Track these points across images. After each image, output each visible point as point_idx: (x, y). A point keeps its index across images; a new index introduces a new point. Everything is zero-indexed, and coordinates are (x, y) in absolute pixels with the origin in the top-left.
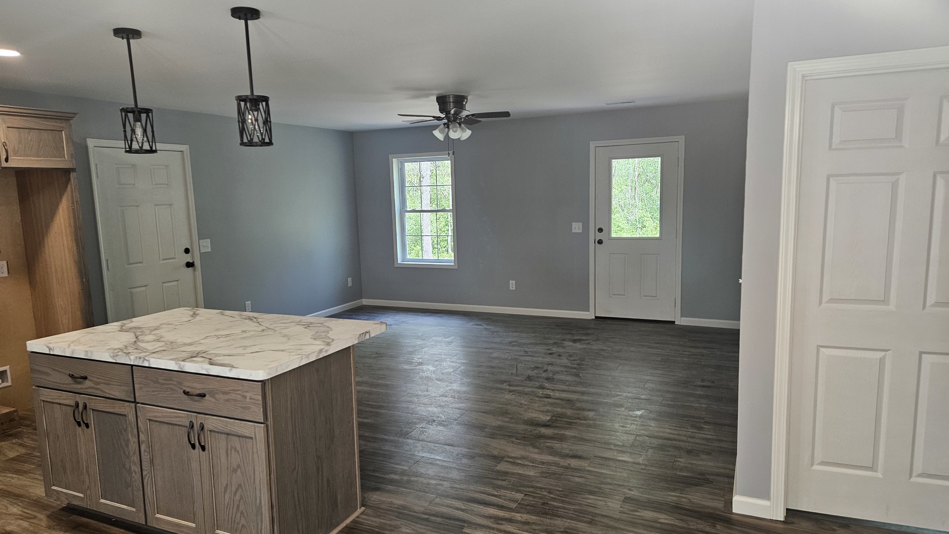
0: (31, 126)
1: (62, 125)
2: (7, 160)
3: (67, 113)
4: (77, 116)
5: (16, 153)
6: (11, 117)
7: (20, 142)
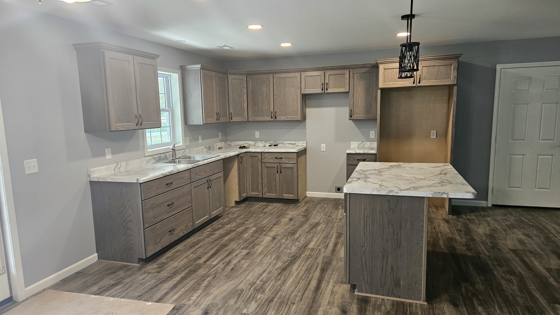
0: (435, 65)
1: (452, 62)
2: (419, 82)
3: (456, 55)
4: (462, 55)
5: (425, 79)
6: (426, 61)
7: (428, 73)
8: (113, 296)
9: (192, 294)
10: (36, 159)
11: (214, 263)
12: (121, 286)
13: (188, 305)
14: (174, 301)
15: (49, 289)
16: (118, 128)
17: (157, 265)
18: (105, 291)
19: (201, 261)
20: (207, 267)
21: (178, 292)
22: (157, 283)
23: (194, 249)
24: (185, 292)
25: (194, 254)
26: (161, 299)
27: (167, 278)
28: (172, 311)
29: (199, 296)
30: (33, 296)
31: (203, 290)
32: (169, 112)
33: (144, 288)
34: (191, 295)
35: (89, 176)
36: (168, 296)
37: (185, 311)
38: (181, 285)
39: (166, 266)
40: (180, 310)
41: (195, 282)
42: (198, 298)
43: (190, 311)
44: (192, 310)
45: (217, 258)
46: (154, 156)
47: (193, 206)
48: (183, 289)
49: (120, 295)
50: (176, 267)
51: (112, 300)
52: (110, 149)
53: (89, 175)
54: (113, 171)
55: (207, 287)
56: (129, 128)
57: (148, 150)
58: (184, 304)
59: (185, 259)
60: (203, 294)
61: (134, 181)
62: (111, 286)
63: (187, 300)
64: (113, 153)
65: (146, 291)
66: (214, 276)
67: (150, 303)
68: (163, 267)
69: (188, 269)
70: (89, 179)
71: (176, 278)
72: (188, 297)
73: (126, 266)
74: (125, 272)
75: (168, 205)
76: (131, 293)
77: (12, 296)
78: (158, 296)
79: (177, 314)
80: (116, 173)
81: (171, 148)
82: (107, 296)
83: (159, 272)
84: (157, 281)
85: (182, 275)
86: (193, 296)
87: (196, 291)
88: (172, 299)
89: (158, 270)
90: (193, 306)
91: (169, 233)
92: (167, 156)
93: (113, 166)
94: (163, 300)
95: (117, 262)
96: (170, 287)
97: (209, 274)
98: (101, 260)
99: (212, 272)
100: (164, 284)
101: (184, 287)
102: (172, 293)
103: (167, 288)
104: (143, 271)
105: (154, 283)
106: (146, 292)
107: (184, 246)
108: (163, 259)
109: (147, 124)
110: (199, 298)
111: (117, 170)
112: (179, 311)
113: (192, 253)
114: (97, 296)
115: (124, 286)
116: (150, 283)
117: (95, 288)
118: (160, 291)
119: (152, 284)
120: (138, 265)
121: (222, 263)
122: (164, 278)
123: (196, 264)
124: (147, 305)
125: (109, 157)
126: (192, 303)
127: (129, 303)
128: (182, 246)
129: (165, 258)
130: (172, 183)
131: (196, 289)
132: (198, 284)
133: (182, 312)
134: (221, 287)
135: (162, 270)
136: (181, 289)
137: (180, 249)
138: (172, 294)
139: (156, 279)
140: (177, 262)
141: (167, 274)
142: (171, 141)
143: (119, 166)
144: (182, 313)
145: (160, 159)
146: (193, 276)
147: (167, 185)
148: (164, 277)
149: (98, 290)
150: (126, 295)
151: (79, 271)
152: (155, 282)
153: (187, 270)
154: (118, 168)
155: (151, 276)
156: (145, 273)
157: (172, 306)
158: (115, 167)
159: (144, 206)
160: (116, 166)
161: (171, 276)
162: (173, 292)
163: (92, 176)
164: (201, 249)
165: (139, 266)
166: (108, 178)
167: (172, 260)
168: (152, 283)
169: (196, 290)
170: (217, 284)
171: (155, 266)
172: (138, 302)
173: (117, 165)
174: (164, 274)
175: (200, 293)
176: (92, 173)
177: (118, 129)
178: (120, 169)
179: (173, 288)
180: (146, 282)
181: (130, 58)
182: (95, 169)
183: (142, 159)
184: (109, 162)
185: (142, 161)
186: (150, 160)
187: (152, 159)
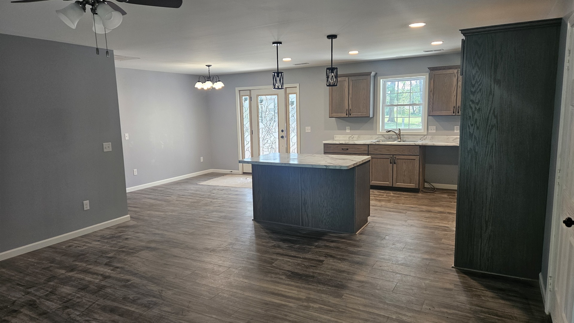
10: (310, 127)
16: (333, 116)
46: (384, 136)
52: (349, 127)
54: (348, 139)
64: (350, 130)
109: (356, 114)
111: (351, 139)
125: (348, 131)
130: (347, 149)
143: (353, 137)
158: (349, 137)
173: (351, 136)
176: (334, 137)
178: (353, 139)
181: (347, 79)
182: (336, 136)
183: (372, 136)
184: (347, 134)
185: (372, 137)
186: (380, 137)
187: (381, 137)
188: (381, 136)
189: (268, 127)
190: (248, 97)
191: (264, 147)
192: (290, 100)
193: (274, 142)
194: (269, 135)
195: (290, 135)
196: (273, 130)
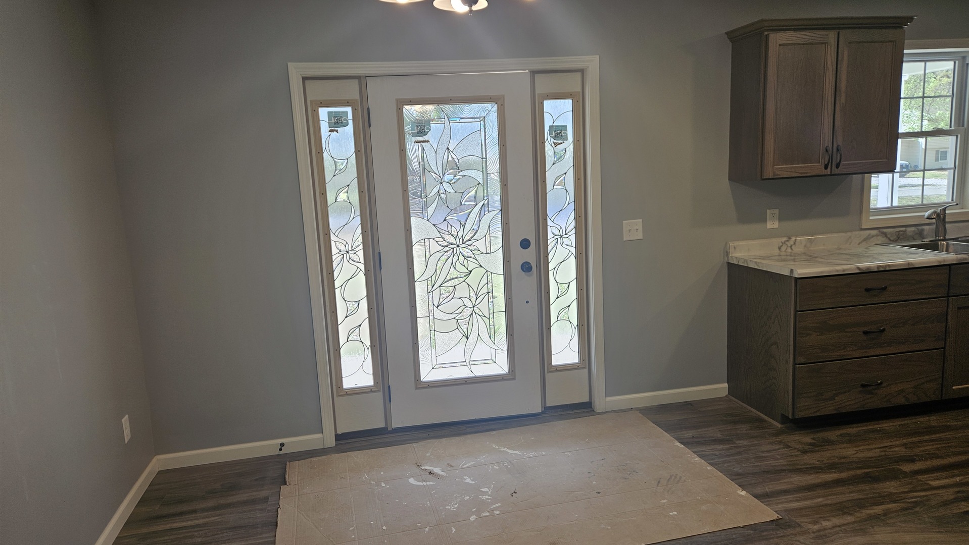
8: (701, 457)
9: (830, 517)
10: (641, 220)
11: (935, 483)
12: (728, 446)
13: (803, 529)
14: (785, 511)
15: (637, 410)
16: (777, 172)
17: (813, 439)
18: (699, 443)
19: (907, 468)
20: (911, 483)
21: (807, 499)
22: (784, 468)
23: (914, 439)
24: (819, 507)
25: (906, 448)
26: (767, 495)
27: (811, 468)
28: (767, 523)
29: (839, 526)
30: (615, 411)
31: (858, 519)
32: (957, 136)
33: (758, 465)
34: (828, 517)
35: (727, 254)
36: (783, 498)
37: (789, 536)
38: (823, 491)
39: (827, 447)
40: (782, 528)
41: (857, 499)
42: (834, 527)
43: (798, 541)
44: (802, 541)
45: (953, 476)
46: (885, 230)
47: (947, 348)
48: (820, 500)
49: (712, 459)
50: (844, 458)
51: (696, 460)
52: (777, 211)
53: (727, 252)
54: (777, 251)
55: (871, 518)
56: (807, 173)
57: (871, 218)
58: (798, 524)
59: (878, 450)
60: (852, 526)
61: (786, 273)
62: (713, 440)
63: (810, 520)
64: (780, 219)
65: (755, 471)
66: (910, 505)
67: (743, 493)
68: (821, 446)
69: (866, 471)
70: (726, 259)
71: (827, 476)
72: (818, 516)
73: (762, 420)
74: (751, 429)
75: (865, 333)
76: (729, 464)
77: (591, 402)
78: (769, 488)
79: (771, 532)
80: (782, 254)
81: (926, 217)
82: (694, 452)
83: (805, 452)
84: (788, 465)
85: (844, 475)
86: (828, 520)
87: (843, 514)
88: (786, 505)
89: (807, 447)
90: (813, 535)
91: (861, 389)
92: (925, 233)
93: (777, 241)
94: (769, 498)
95: (752, 409)
96: (800, 484)
97: (901, 498)
98: (731, 397)
99: (912, 498)
100: (796, 476)
101: (826, 496)
102: (795, 495)
103: (794, 484)
104: (780, 438)
105: (779, 465)
106: (752, 474)
107: (899, 425)
108: (833, 434)
109: (854, 164)
110: (837, 529)
111: (787, 249)
112: (778, 530)
113: (905, 445)
114: (682, 446)
115: (730, 448)
116: (773, 463)
117: (689, 434)
118: (778, 482)
119: (775, 466)
120: (779, 426)
121: (957, 489)
122: (805, 467)
123: (894, 468)
124: (738, 493)
125: (772, 224)
126: (815, 530)
127: (715, 476)
128: (896, 424)
129: (838, 432)
130: (885, 288)
131: (845, 510)
132: (860, 504)
133: (782, 534)
134: (905, 532)
135: (812, 452)
136: (819, 497)
137: (886, 428)
138: (793, 498)
139: (789, 461)
140: (855, 449)
141: (818, 461)
142: (952, 200)
143: (791, 242)
144: (781, 537)
145: (901, 237)
146: (866, 487)
147: (867, 290)
148: (806, 464)
149: (690, 438)
150: (719, 464)
151: (691, 401)
152: (783, 465)
153: (860, 472)
154: (789, 245)
155: (786, 452)
156: (780, 442)
157: (775, 516)
158: (781, 244)
159: (799, 322)
160: (783, 242)
161: (821, 467)
162: (798, 495)
163: (732, 254)
164: (933, 445)
165: (781, 428)
166: (750, 261)
167: (850, 442)
168: (777, 464)
169: (845, 513)
170: (899, 524)
171: (808, 439)
172: (729, 482)
173: (788, 241)
174: (812, 459)
175: (846, 522)
176: (732, 250)
177: (778, 175)
178: (792, 249)
179: (805, 490)
180: (768, 458)
181: (832, 36)
182: (736, 243)
183: (849, 234)
184: (772, 234)
185: (850, 237)
186: (873, 236)
187: (877, 235)
188: (874, 232)
189: (454, 233)
190: (349, 110)
191: (438, 314)
192: (548, 123)
193: (485, 290)
194: (458, 266)
195: (550, 257)
196: (481, 245)
